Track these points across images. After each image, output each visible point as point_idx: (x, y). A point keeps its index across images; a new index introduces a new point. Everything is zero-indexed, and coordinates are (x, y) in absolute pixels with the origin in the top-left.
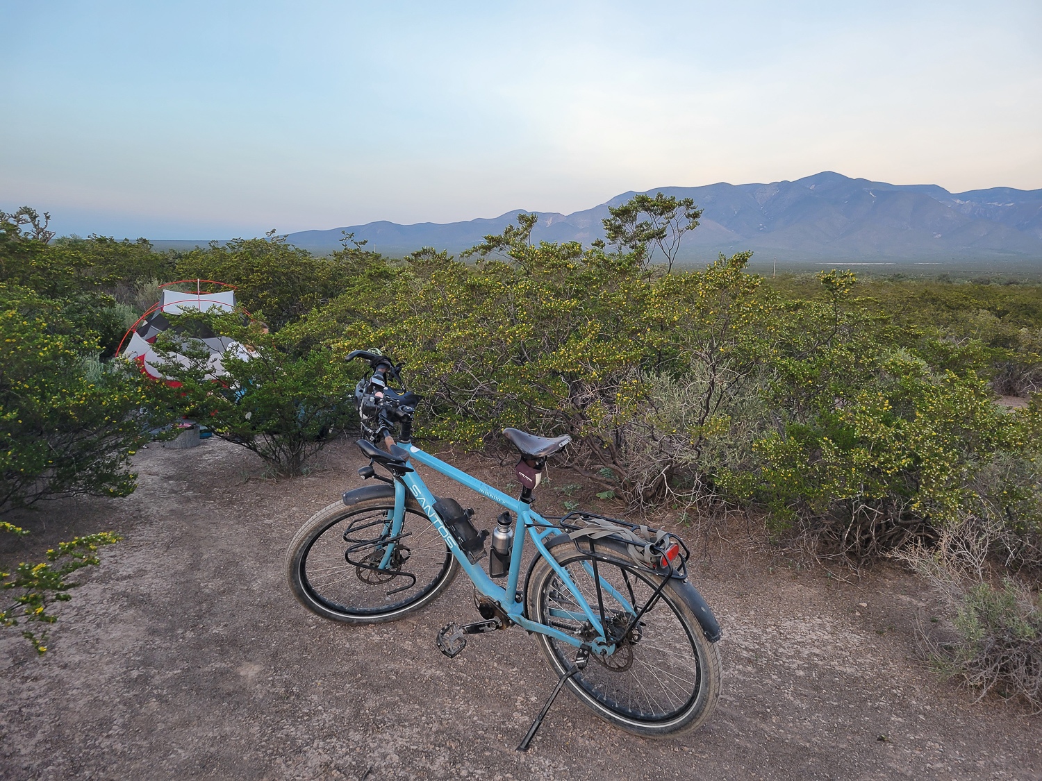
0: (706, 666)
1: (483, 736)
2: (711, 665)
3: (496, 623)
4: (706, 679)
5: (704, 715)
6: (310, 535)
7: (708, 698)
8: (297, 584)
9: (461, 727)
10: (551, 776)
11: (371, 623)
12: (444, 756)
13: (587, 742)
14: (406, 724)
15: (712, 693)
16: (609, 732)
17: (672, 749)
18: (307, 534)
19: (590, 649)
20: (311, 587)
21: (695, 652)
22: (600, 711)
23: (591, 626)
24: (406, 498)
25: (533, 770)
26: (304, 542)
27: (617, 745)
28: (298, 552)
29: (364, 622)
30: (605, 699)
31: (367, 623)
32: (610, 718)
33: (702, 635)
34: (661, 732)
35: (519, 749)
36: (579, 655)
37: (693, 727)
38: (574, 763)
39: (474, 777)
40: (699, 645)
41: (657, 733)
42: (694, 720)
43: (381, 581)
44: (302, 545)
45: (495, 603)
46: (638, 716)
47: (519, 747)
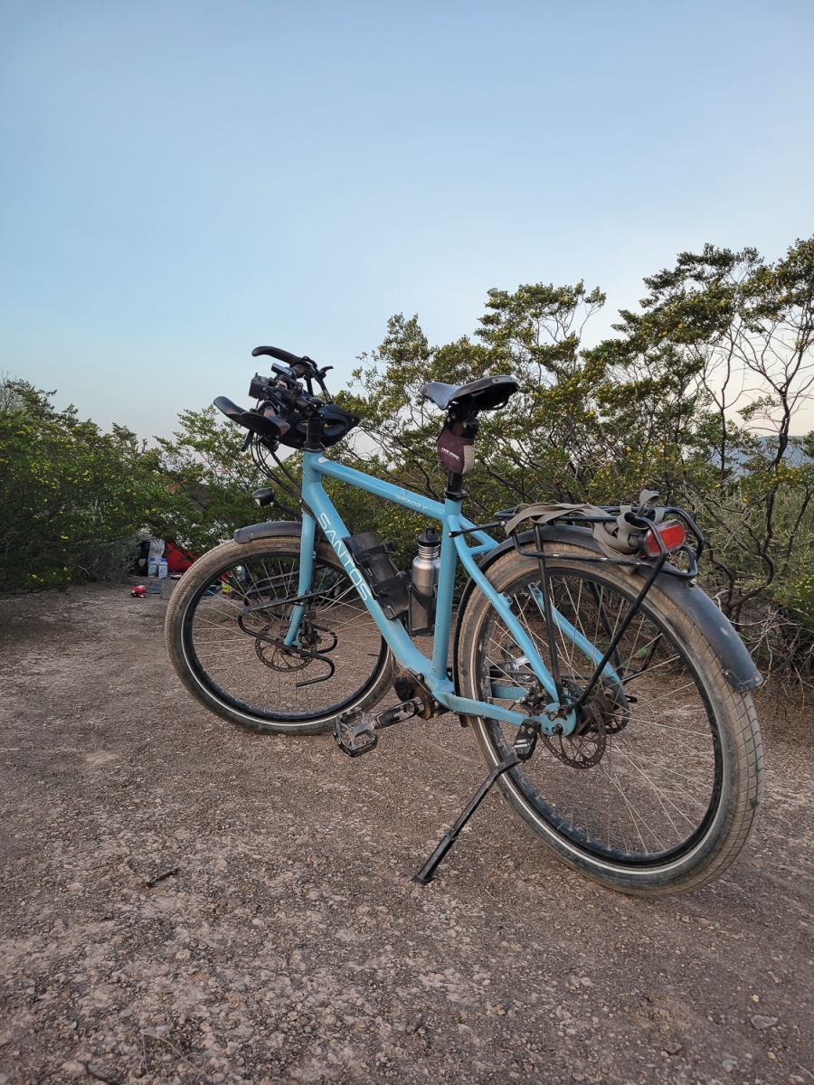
0: (731, 742)
1: (368, 859)
2: (739, 739)
3: (415, 705)
4: (732, 770)
5: (730, 842)
6: (192, 583)
7: (736, 807)
8: (179, 658)
9: (341, 845)
10: (452, 921)
11: (281, 732)
12: (294, 874)
13: (531, 888)
14: (263, 831)
15: (743, 797)
16: (573, 881)
17: (678, 918)
18: (189, 582)
19: (538, 727)
20: (202, 668)
21: (712, 721)
22: (562, 848)
23: (542, 687)
24: (316, 539)
25: (425, 908)
26: (185, 593)
27: (581, 899)
28: (178, 608)
29: (272, 731)
30: (570, 829)
31: (275, 733)
32: (577, 860)
33: (721, 680)
34: (656, 882)
35: (415, 879)
36: (521, 735)
37: (711, 870)
38: (499, 910)
39: (326, 902)
40: (716, 700)
41: (650, 884)
42: (712, 856)
43: (290, 667)
44: (183, 598)
45: (416, 676)
46: (621, 856)
47: (415, 877)
